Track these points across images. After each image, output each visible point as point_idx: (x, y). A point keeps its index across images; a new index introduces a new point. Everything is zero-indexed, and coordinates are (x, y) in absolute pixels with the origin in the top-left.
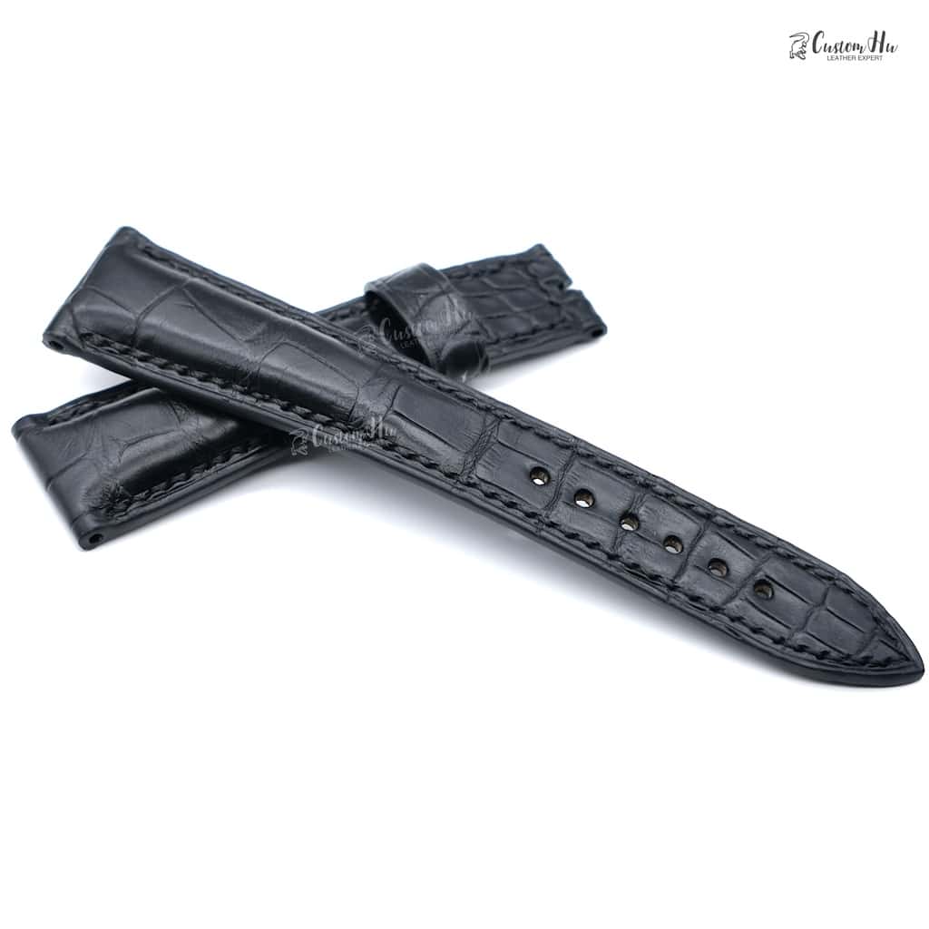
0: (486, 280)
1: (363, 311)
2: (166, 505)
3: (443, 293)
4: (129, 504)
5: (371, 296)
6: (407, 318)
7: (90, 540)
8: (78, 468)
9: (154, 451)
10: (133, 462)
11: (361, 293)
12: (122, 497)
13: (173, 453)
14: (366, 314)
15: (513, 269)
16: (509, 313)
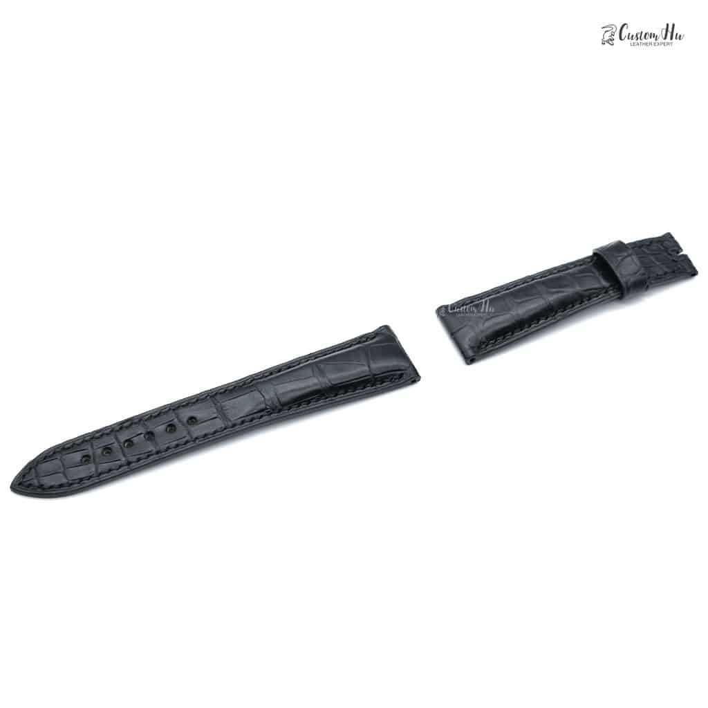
0: (645, 250)
1: (589, 262)
2: (503, 346)
3: (629, 255)
4: (487, 346)
5: (595, 254)
6: (613, 266)
7: (470, 360)
8: (465, 329)
9: (499, 323)
10: (489, 328)
11: (591, 254)
12: (484, 343)
13: (506, 324)
14: (591, 264)
15: (656, 244)
16: (653, 265)
